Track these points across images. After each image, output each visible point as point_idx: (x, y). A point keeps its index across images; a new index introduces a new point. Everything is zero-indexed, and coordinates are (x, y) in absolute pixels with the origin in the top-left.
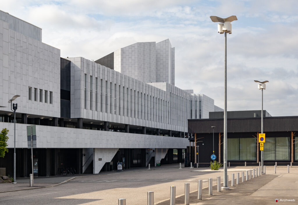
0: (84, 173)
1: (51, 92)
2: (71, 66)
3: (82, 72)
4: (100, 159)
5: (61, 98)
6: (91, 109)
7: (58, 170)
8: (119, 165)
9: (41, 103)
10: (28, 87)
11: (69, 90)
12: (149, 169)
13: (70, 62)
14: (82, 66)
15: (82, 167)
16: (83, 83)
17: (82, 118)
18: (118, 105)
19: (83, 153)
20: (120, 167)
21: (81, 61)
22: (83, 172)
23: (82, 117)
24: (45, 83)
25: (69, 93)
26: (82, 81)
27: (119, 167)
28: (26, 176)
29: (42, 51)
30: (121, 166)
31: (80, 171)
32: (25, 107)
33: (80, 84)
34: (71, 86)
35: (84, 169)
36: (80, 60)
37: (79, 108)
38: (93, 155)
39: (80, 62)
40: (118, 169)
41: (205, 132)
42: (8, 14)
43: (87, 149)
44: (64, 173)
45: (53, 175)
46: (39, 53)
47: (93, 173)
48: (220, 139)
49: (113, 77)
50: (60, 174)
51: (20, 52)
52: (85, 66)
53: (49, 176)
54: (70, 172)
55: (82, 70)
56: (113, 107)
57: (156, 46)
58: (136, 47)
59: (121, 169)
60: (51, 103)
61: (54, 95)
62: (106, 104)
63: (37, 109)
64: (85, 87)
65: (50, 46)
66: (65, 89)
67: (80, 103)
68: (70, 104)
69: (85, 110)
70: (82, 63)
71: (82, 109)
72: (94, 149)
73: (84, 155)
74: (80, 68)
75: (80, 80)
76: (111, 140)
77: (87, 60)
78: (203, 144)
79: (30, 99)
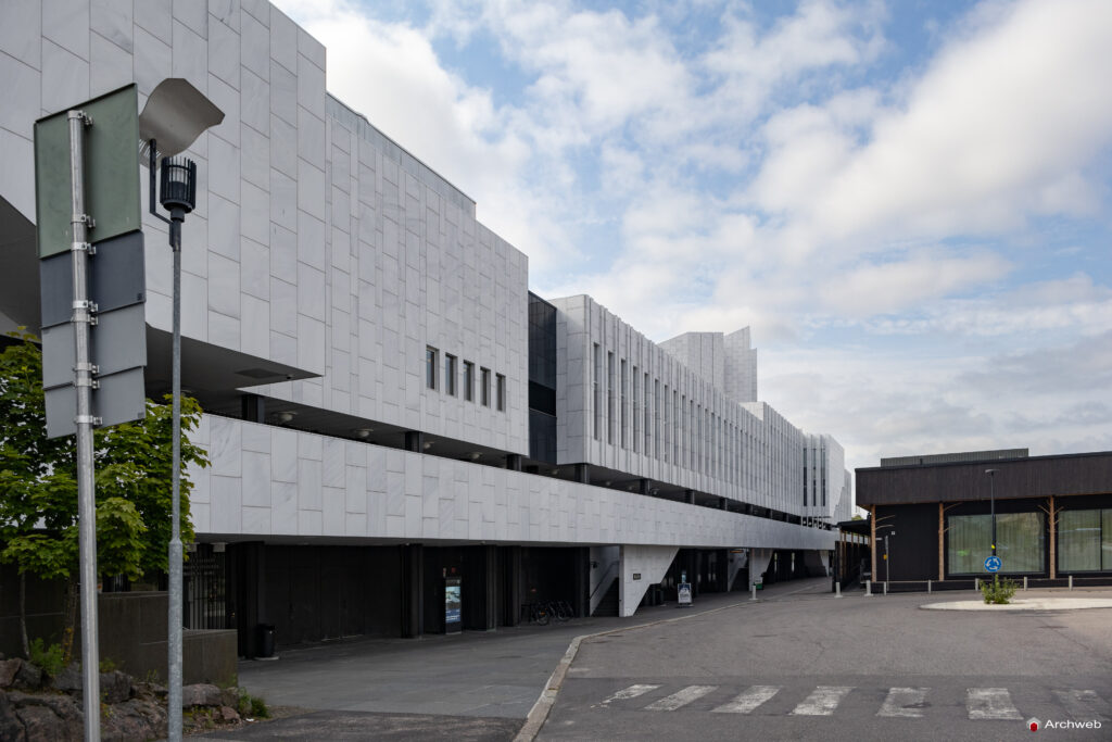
0: (593, 615)
1: (500, 377)
2: (558, 321)
3: (588, 336)
4: (637, 577)
5: (532, 404)
6: (610, 442)
7: (523, 609)
8: (682, 591)
9: (467, 403)
10: (425, 348)
11: (552, 388)
12: (754, 598)
13: (555, 309)
14: (588, 320)
15: (588, 597)
16: (589, 366)
17: (587, 464)
18: (672, 440)
19: (592, 558)
20: (686, 595)
21: (585, 307)
22: (591, 612)
23: (588, 461)
24: (481, 346)
25: (552, 394)
26: (588, 362)
27: (682, 595)
28: (419, 634)
29: (470, 246)
30: (688, 592)
31: (582, 611)
32: (416, 409)
33: (582, 370)
34: (558, 376)
35: (593, 604)
36: (581, 303)
37: (581, 436)
38: (619, 564)
39: (583, 309)
40: (680, 601)
41: (904, 502)
42: (365, 119)
43: (600, 548)
44: (540, 617)
45: (507, 621)
46: (462, 247)
47: (621, 615)
48: (941, 519)
49: (660, 368)
50: (530, 621)
51: (396, 223)
52: (595, 321)
53: (494, 630)
54: (556, 614)
55: (588, 330)
56: (662, 444)
57: (725, 341)
58: (685, 342)
59: (689, 600)
60: (500, 407)
61: (509, 385)
62: (647, 434)
63: (456, 421)
64: (596, 379)
65: (497, 238)
66: (541, 381)
67: (583, 423)
68: (555, 426)
69: (595, 444)
70: (588, 311)
71: (588, 439)
72: (622, 546)
73: (595, 566)
74: (581, 323)
75: (582, 358)
76: (667, 523)
77: (600, 307)
78: (893, 533)
79: (432, 384)
